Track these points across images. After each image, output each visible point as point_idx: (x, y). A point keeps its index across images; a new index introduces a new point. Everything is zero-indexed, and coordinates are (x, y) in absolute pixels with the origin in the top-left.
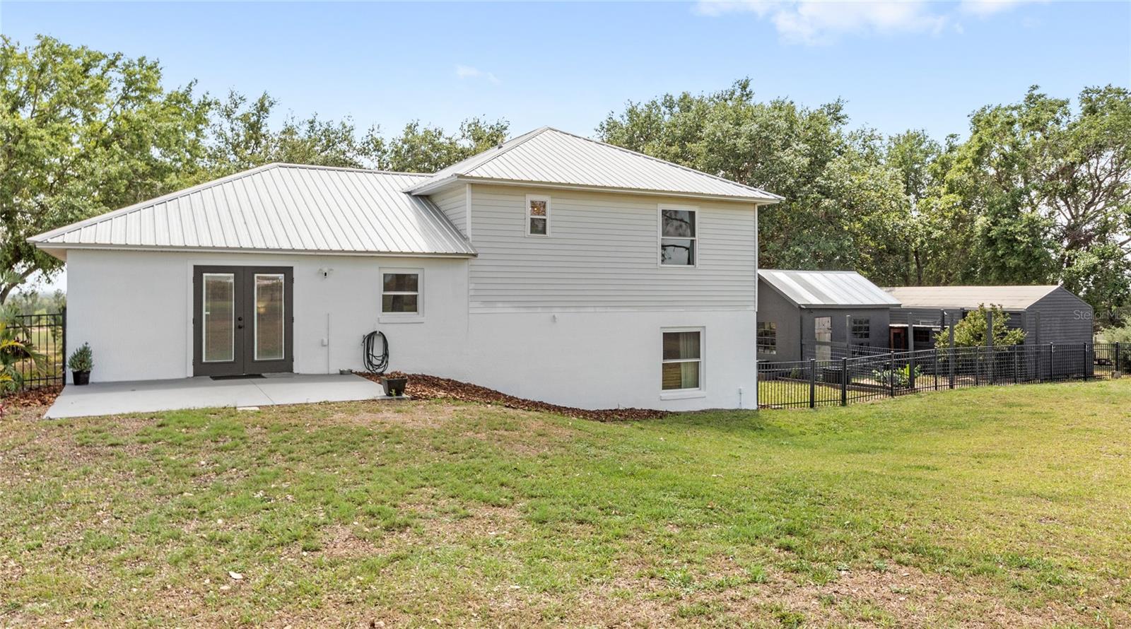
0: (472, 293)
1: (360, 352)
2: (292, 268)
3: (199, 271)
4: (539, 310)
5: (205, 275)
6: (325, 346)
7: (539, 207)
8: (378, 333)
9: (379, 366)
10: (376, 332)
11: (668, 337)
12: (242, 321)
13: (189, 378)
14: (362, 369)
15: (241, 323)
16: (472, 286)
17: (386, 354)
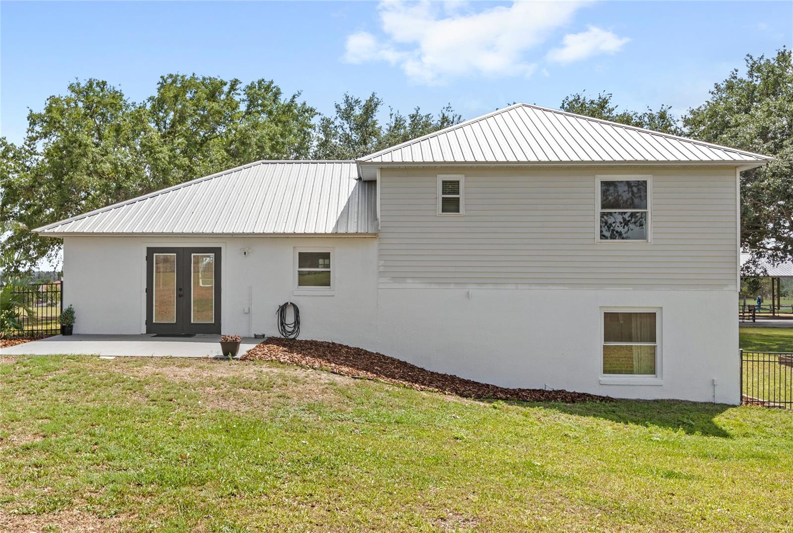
0: (382, 269)
1: (275, 319)
2: (221, 248)
3: (151, 251)
4: (452, 286)
5: (155, 254)
6: (247, 313)
7: (451, 187)
8: (289, 304)
9: (292, 333)
10: (287, 303)
11: (610, 318)
12: (182, 291)
13: (142, 334)
14: (277, 334)
15: (181, 293)
16: (382, 263)
17: (297, 322)
